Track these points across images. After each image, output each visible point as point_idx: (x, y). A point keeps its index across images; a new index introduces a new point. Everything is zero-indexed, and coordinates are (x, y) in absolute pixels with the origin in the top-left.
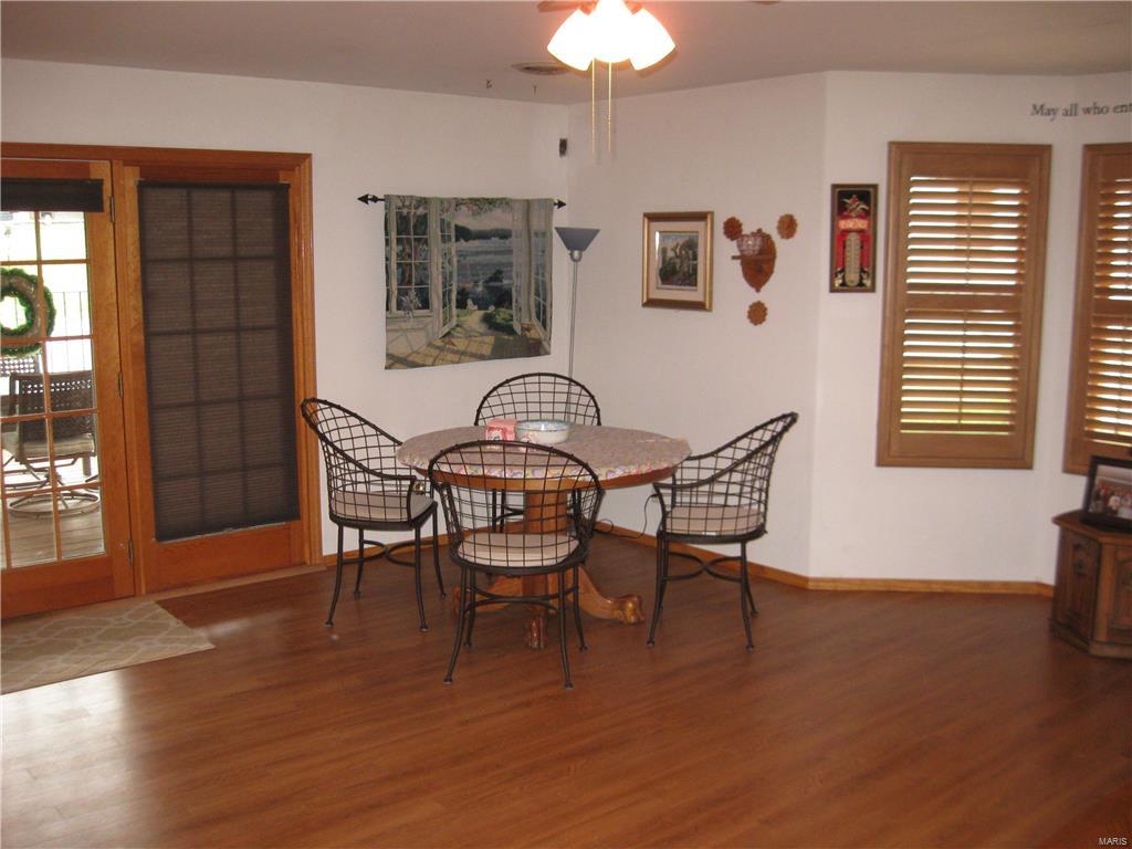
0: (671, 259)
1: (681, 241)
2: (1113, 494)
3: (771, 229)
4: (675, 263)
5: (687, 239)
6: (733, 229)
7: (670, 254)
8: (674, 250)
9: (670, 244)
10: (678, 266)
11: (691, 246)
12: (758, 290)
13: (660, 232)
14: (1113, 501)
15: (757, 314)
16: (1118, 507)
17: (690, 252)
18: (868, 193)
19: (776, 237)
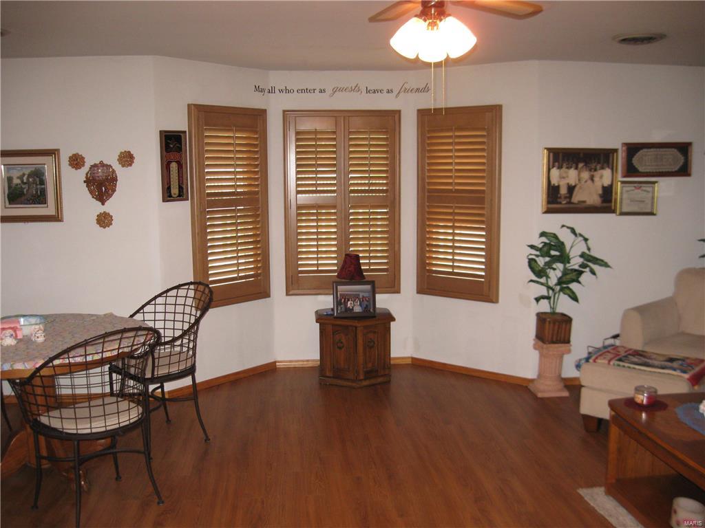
0: (17, 185)
1: (27, 172)
2: (348, 300)
3: (113, 161)
4: (23, 189)
5: (33, 169)
6: (76, 161)
7: (16, 181)
8: (21, 178)
9: (15, 174)
10: (25, 190)
11: (38, 175)
12: (103, 204)
13: (4, 165)
14: (349, 304)
15: (104, 220)
16: (353, 307)
17: (38, 179)
18: (180, 136)
19: (117, 167)
